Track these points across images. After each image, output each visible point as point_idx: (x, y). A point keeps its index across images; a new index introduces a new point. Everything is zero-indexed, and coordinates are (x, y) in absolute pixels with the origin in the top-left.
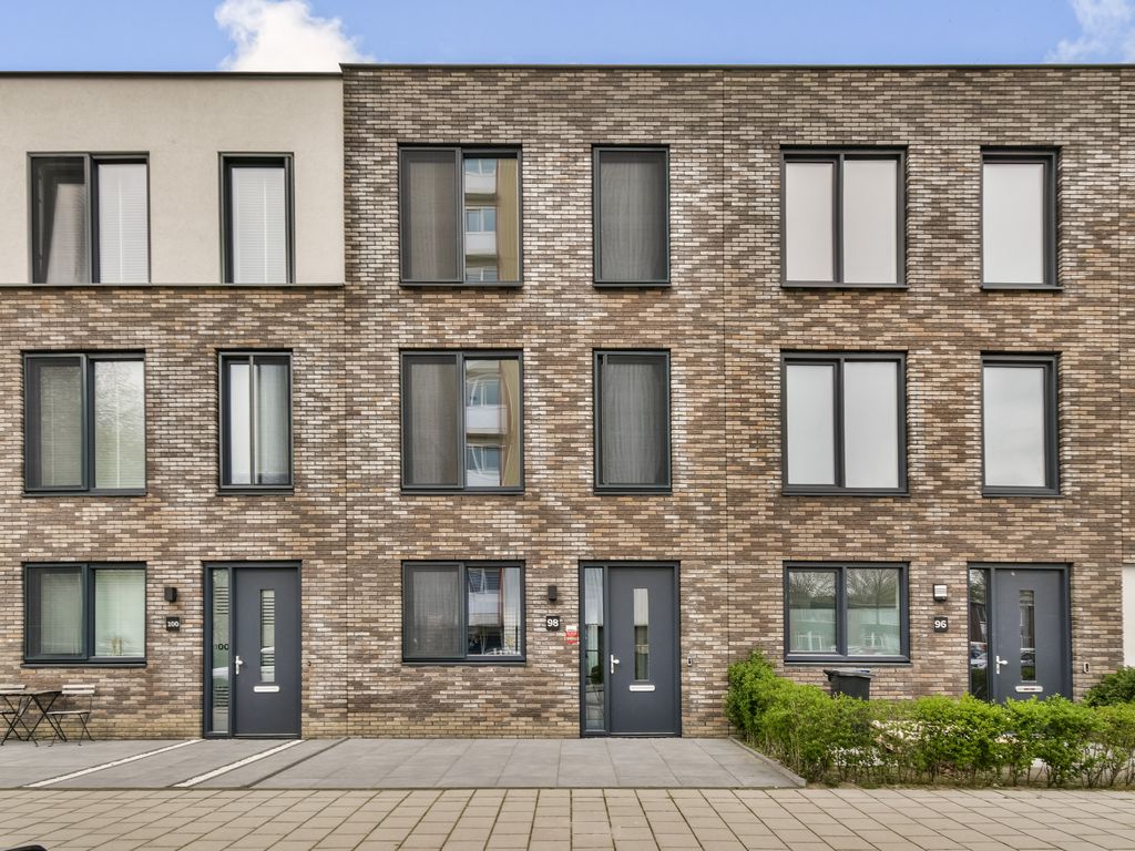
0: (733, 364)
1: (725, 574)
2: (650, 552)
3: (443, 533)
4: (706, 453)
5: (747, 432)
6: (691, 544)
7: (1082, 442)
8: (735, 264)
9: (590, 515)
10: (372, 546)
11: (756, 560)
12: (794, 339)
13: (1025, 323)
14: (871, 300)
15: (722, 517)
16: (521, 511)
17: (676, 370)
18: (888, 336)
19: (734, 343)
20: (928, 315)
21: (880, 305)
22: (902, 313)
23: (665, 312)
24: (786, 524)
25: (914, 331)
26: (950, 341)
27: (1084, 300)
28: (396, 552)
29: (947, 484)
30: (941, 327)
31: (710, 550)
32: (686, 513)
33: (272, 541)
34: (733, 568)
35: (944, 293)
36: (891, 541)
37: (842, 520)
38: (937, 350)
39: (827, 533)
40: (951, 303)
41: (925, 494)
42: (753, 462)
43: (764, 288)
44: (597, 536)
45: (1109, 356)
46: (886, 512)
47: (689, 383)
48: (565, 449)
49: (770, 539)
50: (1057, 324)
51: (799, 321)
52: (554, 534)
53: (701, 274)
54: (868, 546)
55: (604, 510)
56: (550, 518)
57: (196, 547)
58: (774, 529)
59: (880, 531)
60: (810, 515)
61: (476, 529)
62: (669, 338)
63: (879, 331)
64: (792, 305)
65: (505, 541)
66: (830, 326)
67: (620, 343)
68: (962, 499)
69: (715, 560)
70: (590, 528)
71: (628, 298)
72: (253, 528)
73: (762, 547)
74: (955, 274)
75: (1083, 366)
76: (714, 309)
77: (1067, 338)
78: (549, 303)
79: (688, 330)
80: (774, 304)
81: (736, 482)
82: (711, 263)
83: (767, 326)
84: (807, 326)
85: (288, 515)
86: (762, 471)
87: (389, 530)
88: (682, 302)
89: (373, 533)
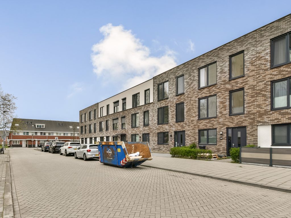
0: (192, 102)
1: (190, 132)
2: (182, 130)
3: (161, 129)
4: (188, 115)
5: (193, 111)
6: (187, 128)
7: (248, 103)
8: (192, 88)
9: (175, 125)
10: (155, 131)
11: (194, 130)
12: (200, 96)
13: (237, 84)
14: (211, 88)
15: (190, 124)
16: (168, 126)
17: (185, 104)
18: (213, 92)
19: (192, 99)
20: (220, 87)
21: (212, 88)
22: (216, 88)
23: (184, 97)
24: (198, 124)
25: (218, 90)
26: (223, 91)
27: (249, 77)
28: (157, 132)
29: (223, 115)
30: (222, 89)
31: (189, 129)
32: (186, 124)
33: (147, 131)
34: (192, 131)
35: (223, 83)
36: (214, 125)
37: (206, 123)
38: (221, 93)
39: (204, 125)
40: (223, 84)
41: (219, 117)
42: (194, 116)
43: (196, 90)
44: (176, 128)
45: (254, 86)
46: (213, 121)
47: (186, 106)
48: (173, 117)
49: (196, 127)
50: (243, 82)
51: (200, 94)
52: (172, 128)
53: (188, 90)
54: (210, 126)
55: (176, 125)
56: (171, 126)
57: (142, 132)
58: (197, 125)
59: (212, 124)
60: (202, 122)
61: (164, 128)
62: (184, 100)
63: (212, 92)
64: (200, 91)
65: (167, 129)
66: (205, 93)
67: (179, 102)
68: (225, 117)
69: (189, 130)
70: (175, 127)
71: (179, 96)
72: (146, 130)
73: (195, 128)
74: (224, 79)
75: (249, 89)
76: (189, 95)
77: (245, 85)
78: (171, 99)
79: (186, 99)
80: (197, 92)
81: (192, 119)
82: (189, 89)
83: (196, 95)
84: (202, 94)
85: (148, 128)
86: (195, 117)
87: (156, 129)
88: (186, 95)
89: (155, 130)
